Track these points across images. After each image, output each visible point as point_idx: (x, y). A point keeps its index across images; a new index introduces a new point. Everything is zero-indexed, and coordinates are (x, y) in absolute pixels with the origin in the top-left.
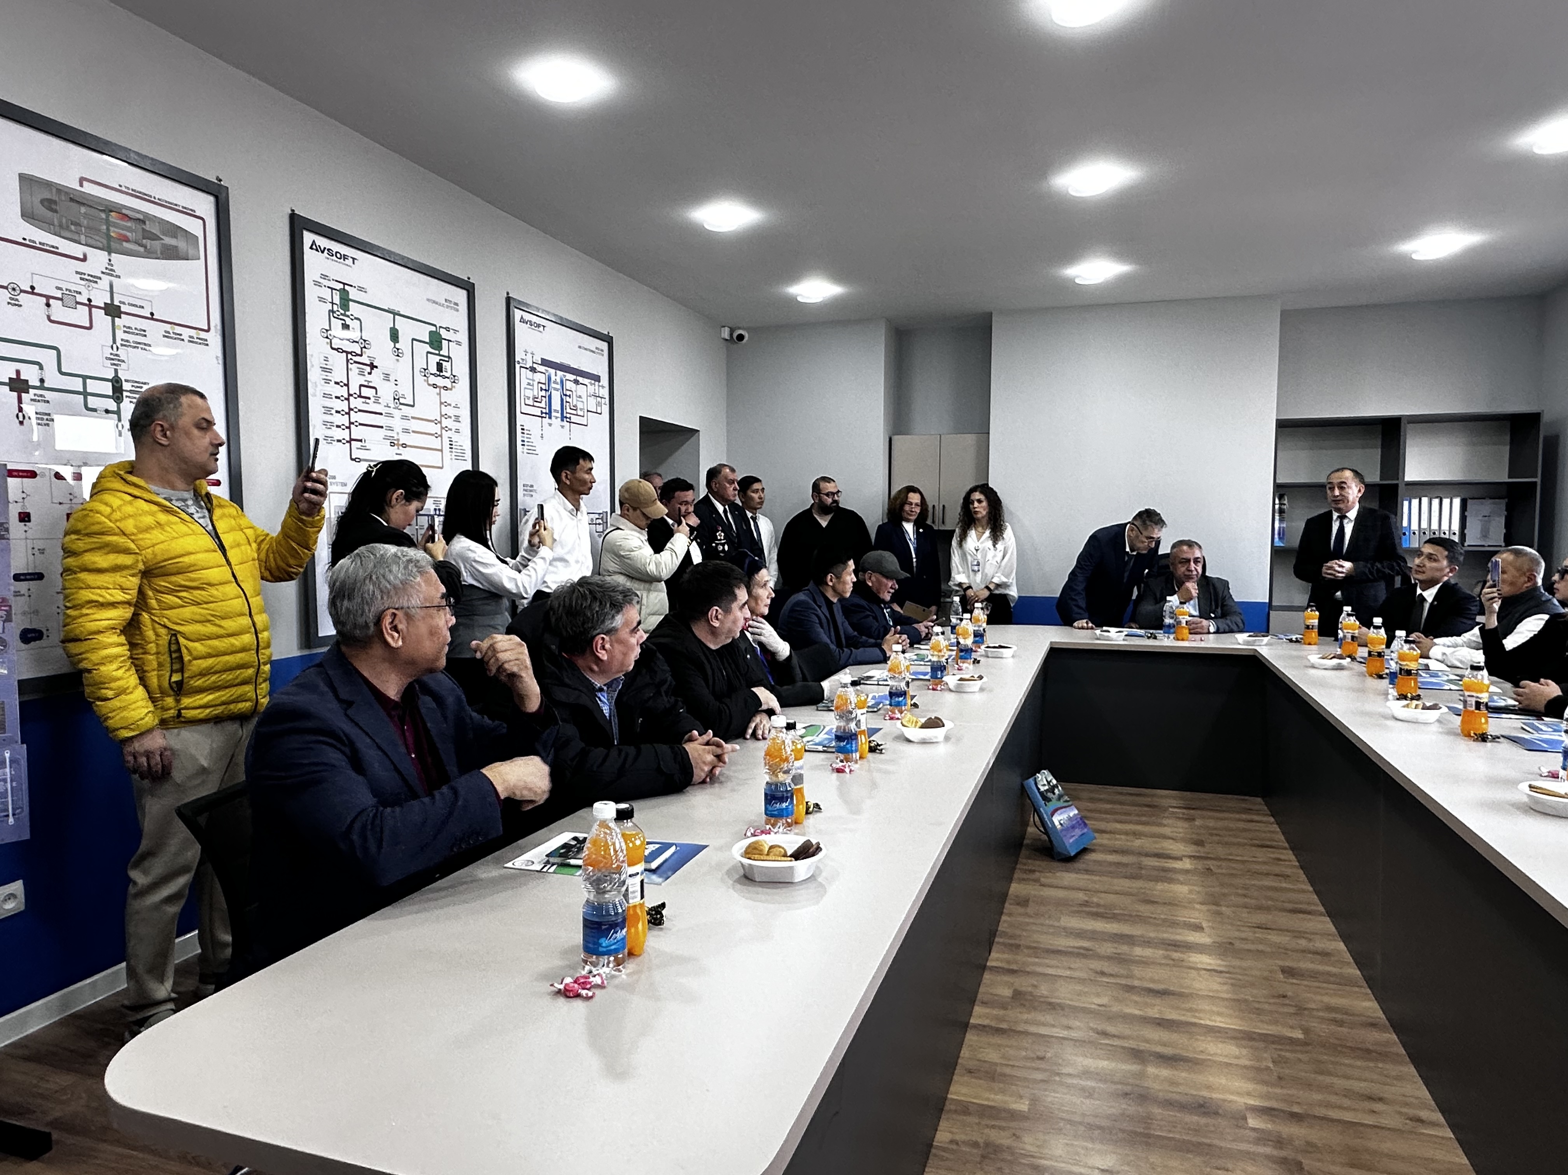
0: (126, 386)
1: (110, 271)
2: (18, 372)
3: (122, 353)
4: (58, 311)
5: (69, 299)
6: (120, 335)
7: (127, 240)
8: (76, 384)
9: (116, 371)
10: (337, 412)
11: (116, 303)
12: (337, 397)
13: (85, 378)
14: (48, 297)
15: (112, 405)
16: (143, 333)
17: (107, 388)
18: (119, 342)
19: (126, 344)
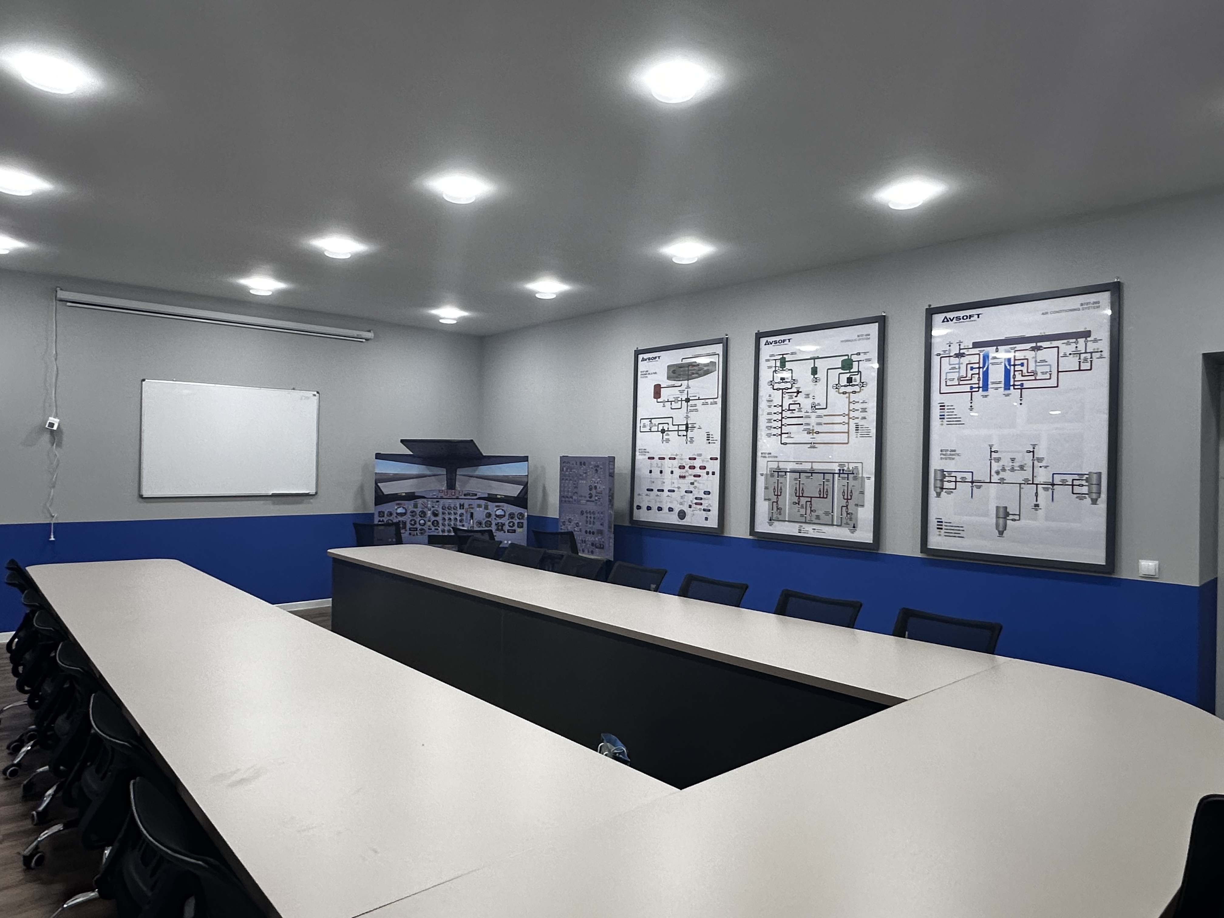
0: (690, 426)
1: (688, 387)
2: (663, 427)
3: (689, 415)
4: (674, 405)
5: (676, 400)
6: (689, 408)
7: (693, 374)
8: (676, 428)
9: (687, 421)
10: (774, 421)
11: (689, 397)
12: (774, 413)
13: (678, 425)
14: (671, 401)
15: (685, 433)
16: (695, 406)
17: (684, 428)
18: (688, 410)
19: (691, 411)
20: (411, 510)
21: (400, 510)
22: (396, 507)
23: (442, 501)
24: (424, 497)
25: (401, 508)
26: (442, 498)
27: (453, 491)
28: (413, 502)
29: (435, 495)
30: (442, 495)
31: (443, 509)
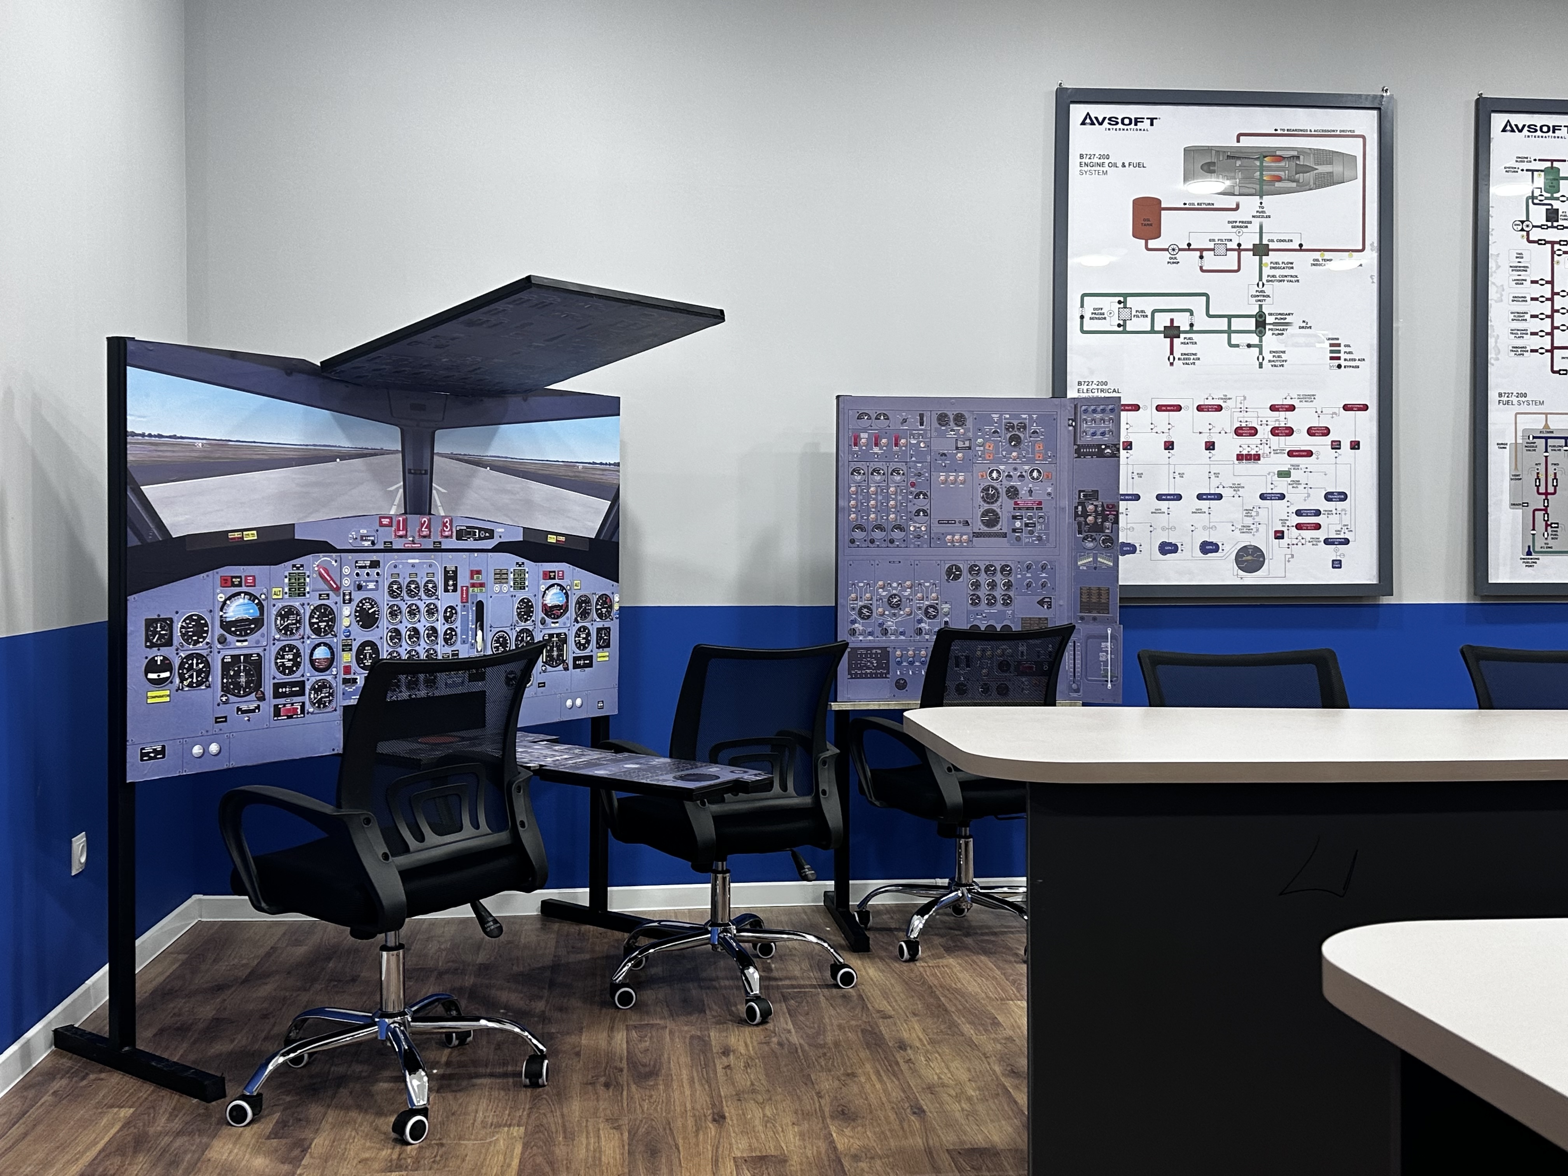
0: (1270, 319)
1: (1261, 214)
2: (1172, 321)
3: (1268, 289)
4: (1210, 261)
5: (1219, 247)
6: (1266, 271)
7: (1280, 179)
8: (1223, 324)
9: (1261, 306)
10: (1532, 316)
11: (1265, 242)
12: (1532, 299)
13: (1230, 317)
14: (1201, 250)
15: (1254, 339)
16: (1290, 265)
17: (1251, 324)
18: (1265, 279)
19: (1272, 279)
20: (280, 605)
21: (238, 609)
22: (221, 598)
23: (388, 561)
24: (324, 547)
25: (241, 600)
26: (389, 549)
27: (425, 519)
28: (286, 568)
29: (363, 538)
30: (387, 535)
31: (392, 593)
